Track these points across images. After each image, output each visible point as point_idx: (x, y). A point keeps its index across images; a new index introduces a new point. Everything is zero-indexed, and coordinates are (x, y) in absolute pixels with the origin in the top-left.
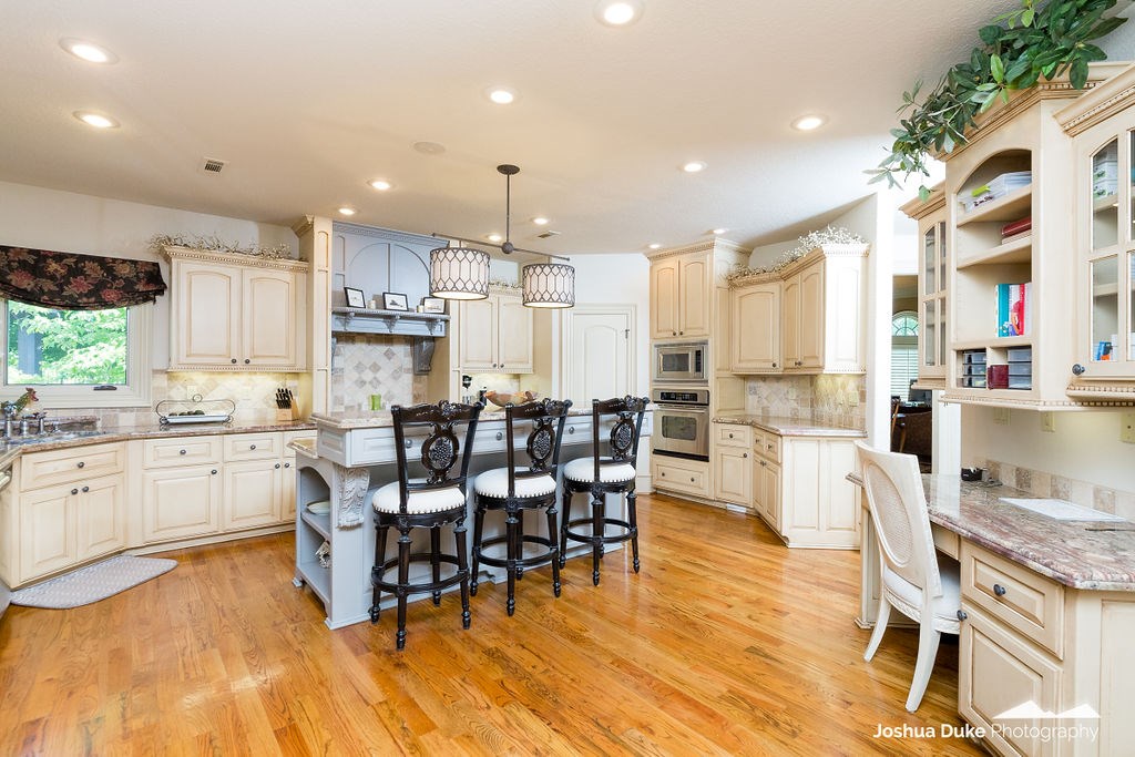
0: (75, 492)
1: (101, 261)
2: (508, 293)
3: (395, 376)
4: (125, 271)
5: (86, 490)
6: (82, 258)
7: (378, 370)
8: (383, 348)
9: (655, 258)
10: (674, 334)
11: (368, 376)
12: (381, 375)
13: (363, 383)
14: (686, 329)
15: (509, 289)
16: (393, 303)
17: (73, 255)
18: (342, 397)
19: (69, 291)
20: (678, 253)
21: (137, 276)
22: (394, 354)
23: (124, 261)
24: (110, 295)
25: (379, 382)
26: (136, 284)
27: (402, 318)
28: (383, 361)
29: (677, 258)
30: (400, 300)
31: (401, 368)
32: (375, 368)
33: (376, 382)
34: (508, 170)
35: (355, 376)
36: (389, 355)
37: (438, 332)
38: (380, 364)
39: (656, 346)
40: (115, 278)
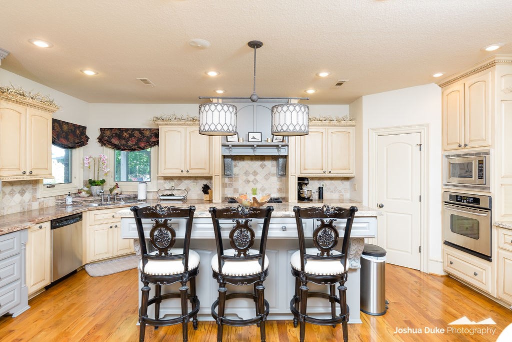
0: (111, 227)
1: (139, 130)
2: (335, 125)
3: (267, 177)
4: (147, 133)
5: (116, 227)
6: (134, 130)
7: (256, 175)
8: (259, 163)
9: (444, 85)
10: (460, 146)
11: (251, 178)
12: (258, 177)
13: (248, 182)
14: (470, 141)
15: (335, 122)
16: (254, 138)
17: (131, 129)
18: (238, 189)
19: (130, 143)
20: (463, 76)
21: (151, 135)
22: (265, 166)
23: (147, 129)
24: (142, 145)
25: (257, 181)
26: (150, 138)
27: (258, 146)
28: (259, 170)
29: (461, 82)
30: (258, 136)
31: (269, 174)
32: (255, 173)
33: (255, 181)
34: (255, 45)
35: (245, 178)
36: (262, 166)
37: (283, 152)
38: (258, 171)
39: (447, 156)
40: (144, 137)
